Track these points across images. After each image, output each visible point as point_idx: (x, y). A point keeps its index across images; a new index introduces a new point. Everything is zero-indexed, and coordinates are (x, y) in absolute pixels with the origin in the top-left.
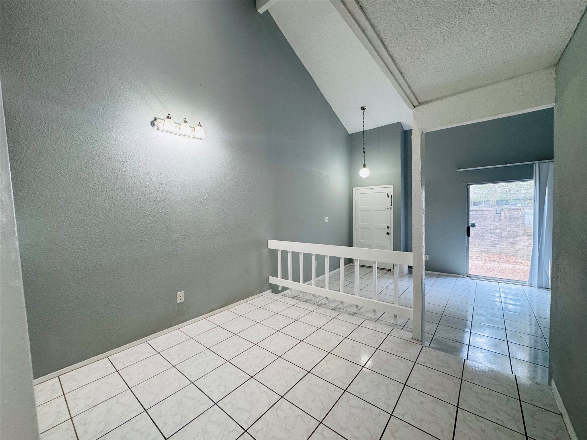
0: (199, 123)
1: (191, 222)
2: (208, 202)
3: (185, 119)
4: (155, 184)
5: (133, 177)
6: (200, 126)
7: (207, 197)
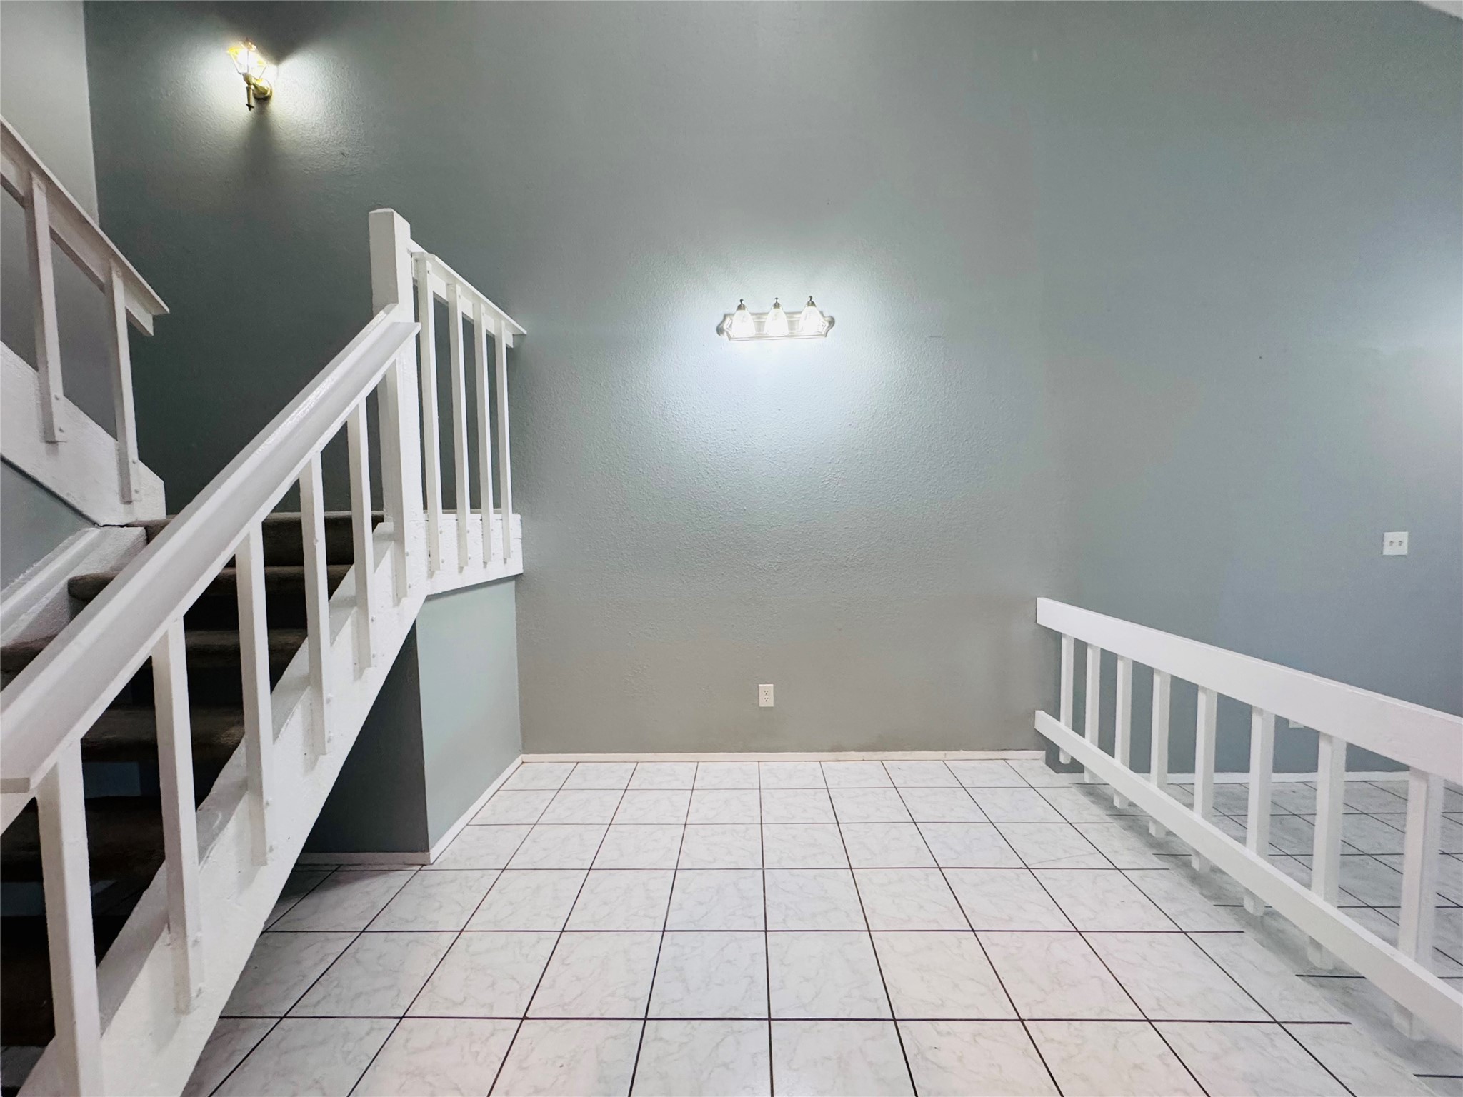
0: (811, 297)
1: (795, 533)
2: (839, 485)
3: (777, 299)
4: (723, 453)
5: (684, 444)
6: (813, 304)
7: (838, 474)
